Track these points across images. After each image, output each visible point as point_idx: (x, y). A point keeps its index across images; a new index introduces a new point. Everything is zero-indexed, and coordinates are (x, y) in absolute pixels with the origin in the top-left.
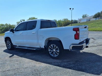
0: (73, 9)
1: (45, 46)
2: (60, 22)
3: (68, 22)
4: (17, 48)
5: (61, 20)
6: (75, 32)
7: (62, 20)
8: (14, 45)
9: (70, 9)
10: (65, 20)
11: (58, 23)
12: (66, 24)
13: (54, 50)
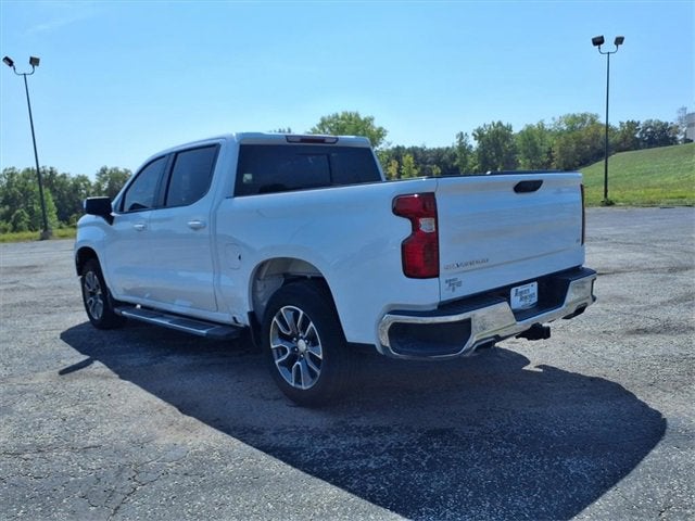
0: (619, 41)
1: (252, 315)
2: (537, 139)
3: (596, 137)
4: (125, 317)
5: (541, 126)
6: (404, 227)
7: (549, 124)
8: (115, 296)
9: (598, 42)
10: (575, 122)
11: (519, 143)
12: (578, 151)
13: (302, 344)
